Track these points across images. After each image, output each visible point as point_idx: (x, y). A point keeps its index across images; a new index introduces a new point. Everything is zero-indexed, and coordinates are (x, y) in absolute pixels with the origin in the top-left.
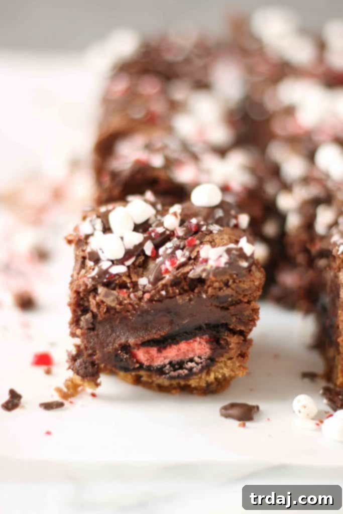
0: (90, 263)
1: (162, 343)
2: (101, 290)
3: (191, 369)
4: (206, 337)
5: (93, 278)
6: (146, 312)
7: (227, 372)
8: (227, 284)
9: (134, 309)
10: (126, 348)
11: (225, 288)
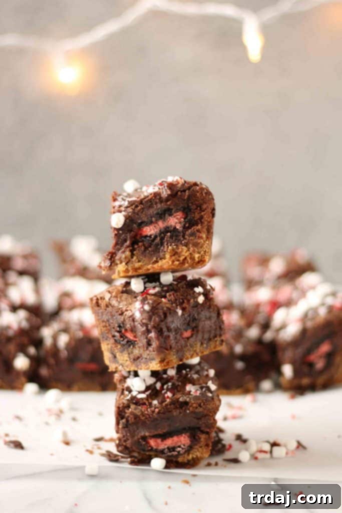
0: (126, 393)
1: (164, 437)
2: (133, 406)
3: (179, 452)
4: (188, 434)
5: (128, 400)
6: (156, 419)
7: (199, 454)
8: (200, 405)
9: (150, 417)
10: (144, 438)
11: (199, 408)
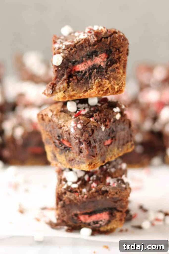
0: (64, 183)
1: (90, 214)
2: (68, 193)
3: (101, 225)
4: (108, 212)
5: (65, 189)
6: (84, 202)
7: (114, 226)
8: (116, 193)
9: (80, 201)
10: (76, 215)
11: (116, 195)
